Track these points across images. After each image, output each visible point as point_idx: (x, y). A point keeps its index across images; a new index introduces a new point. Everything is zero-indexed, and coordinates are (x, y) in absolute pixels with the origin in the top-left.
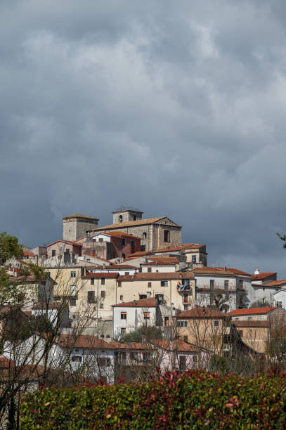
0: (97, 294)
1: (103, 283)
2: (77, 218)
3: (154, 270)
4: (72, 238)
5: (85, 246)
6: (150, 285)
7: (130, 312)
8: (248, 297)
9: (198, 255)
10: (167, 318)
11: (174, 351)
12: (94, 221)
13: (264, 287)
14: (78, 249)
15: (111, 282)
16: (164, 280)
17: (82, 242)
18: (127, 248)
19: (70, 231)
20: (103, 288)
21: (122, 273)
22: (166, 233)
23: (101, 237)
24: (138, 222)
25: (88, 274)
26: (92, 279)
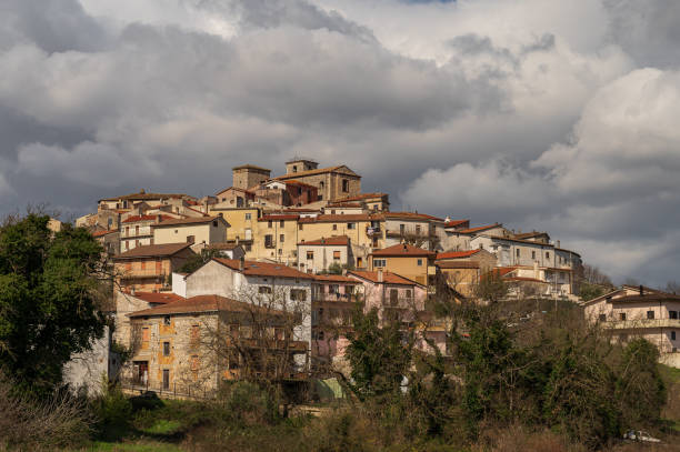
0: (276, 239)
1: (282, 226)
2: (249, 168)
3: (338, 212)
4: (245, 186)
5: (258, 193)
6: (335, 228)
7: (318, 251)
8: (442, 243)
9: (380, 205)
10: (359, 259)
11: (384, 283)
12: (266, 172)
13: (458, 234)
14: (251, 196)
15: (291, 225)
16: (350, 223)
17: (256, 189)
18: (304, 195)
19: (242, 180)
20: (282, 231)
21: (303, 216)
22: (345, 182)
23: (275, 184)
24: (314, 171)
25: (265, 217)
26: (270, 221)
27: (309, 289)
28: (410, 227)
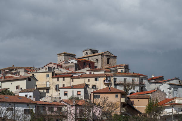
2: (64, 54)
7: (72, 91)
9: (124, 70)
11: (75, 105)
12: (73, 56)
15: (68, 80)
16: (97, 78)
17: (62, 64)
20: (63, 83)
21: (75, 75)
23: (72, 61)
25: (55, 76)
28: (129, 80)
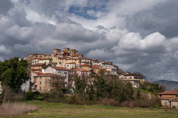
0: (62, 63)
2: (57, 49)
3: (73, 58)
4: (56, 53)
6: (73, 61)
7: (69, 65)
9: (81, 57)
10: (77, 67)
11: (82, 71)
12: (60, 50)
13: (96, 62)
14: (57, 54)
16: (76, 60)
17: (58, 53)
18: (67, 55)
19: (55, 51)
20: (63, 61)
21: (67, 58)
22: (75, 52)
23: (62, 52)
24: (69, 50)
25: (59, 58)
26: (61, 59)
27: (68, 72)
28: (87, 61)
